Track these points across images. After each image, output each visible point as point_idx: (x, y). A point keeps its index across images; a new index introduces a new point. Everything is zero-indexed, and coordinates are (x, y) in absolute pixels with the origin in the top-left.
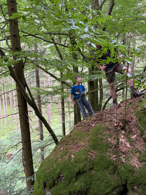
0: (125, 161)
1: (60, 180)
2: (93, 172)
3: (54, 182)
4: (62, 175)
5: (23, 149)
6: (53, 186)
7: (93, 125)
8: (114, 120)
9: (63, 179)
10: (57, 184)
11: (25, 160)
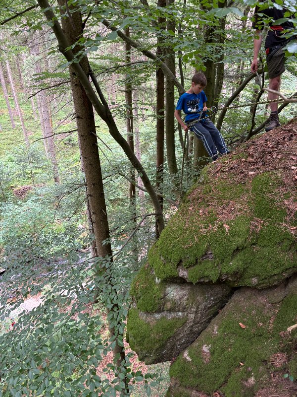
1: (205, 258)
2: (256, 248)
3: (196, 260)
4: (210, 253)
5: (91, 196)
6: (194, 265)
7: (251, 173)
8: (293, 167)
9: (211, 256)
10: (200, 263)
11: (94, 213)
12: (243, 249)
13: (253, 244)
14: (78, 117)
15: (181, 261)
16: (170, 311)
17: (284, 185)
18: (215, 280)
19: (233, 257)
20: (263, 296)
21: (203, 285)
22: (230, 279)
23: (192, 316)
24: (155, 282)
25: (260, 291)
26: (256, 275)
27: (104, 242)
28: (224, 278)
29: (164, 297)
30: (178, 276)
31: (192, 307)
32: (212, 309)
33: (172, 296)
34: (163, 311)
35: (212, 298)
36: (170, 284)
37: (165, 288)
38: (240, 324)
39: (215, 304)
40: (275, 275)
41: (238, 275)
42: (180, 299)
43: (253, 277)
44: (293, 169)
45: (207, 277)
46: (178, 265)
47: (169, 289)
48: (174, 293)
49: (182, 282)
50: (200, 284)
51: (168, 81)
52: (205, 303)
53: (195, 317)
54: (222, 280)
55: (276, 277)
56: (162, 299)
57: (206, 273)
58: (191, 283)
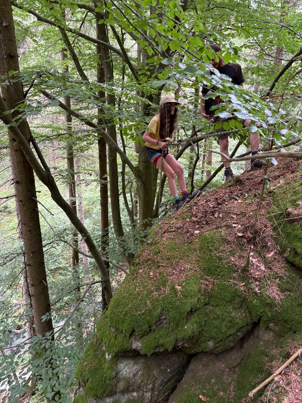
0: (259, 290)
1: (160, 324)
2: (209, 308)
4: (164, 318)
5: (29, 265)
6: (148, 334)
7: (197, 232)
8: (234, 225)
9: (164, 322)
10: (154, 331)
11: (33, 285)
12: (196, 310)
13: (206, 304)
14: (17, 182)
15: (133, 331)
16: (123, 392)
17: (228, 243)
18: (170, 348)
19: (187, 320)
20: (220, 361)
21: (158, 355)
22: (186, 345)
23: (148, 395)
24: (105, 358)
25: (217, 355)
26: (211, 338)
27: (44, 318)
28: (180, 344)
29: (116, 376)
30: (131, 348)
31: (147, 384)
32: (169, 384)
33: (125, 373)
34: (115, 393)
35: (169, 370)
36: (123, 359)
37: (117, 364)
38: (200, 396)
39: (173, 377)
40: (230, 335)
41: (194, 339)
42: (134, 375)
43: (209, 341)
44: (235, 227)
45: (162, 345)
46: (131, 335)
47: (122, 365)
48: (127, 369)
49: (134, 355)
50: (155, 355)
51: (110, 149)
52: (162, 377)
53: (151, 396)
54: (178, 347)
55: (231, 338)
56: (113, 378)
57: (161, 341)
58: (146, 355)
